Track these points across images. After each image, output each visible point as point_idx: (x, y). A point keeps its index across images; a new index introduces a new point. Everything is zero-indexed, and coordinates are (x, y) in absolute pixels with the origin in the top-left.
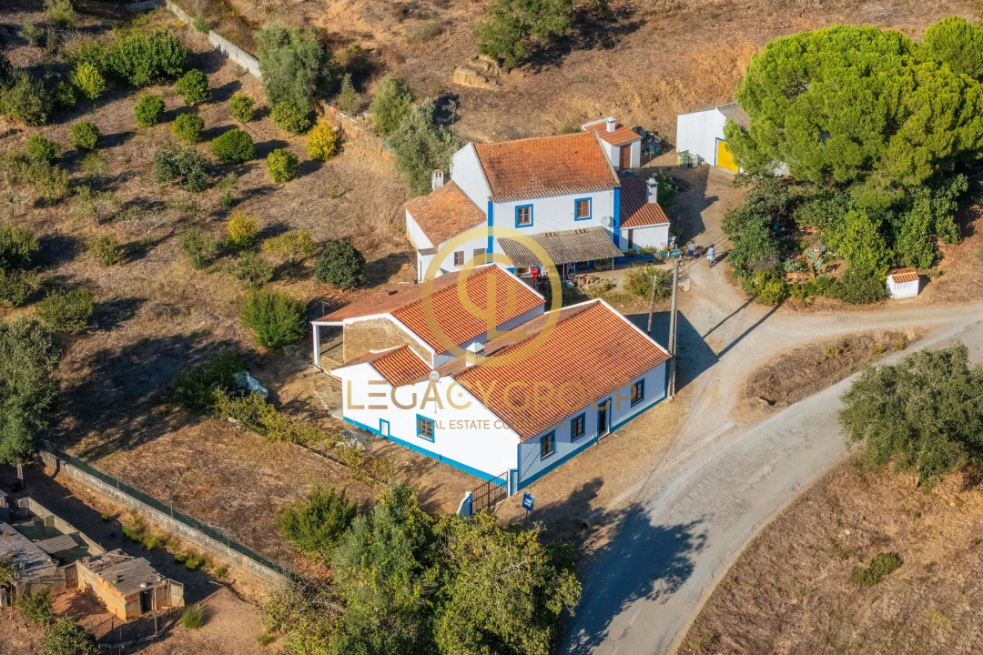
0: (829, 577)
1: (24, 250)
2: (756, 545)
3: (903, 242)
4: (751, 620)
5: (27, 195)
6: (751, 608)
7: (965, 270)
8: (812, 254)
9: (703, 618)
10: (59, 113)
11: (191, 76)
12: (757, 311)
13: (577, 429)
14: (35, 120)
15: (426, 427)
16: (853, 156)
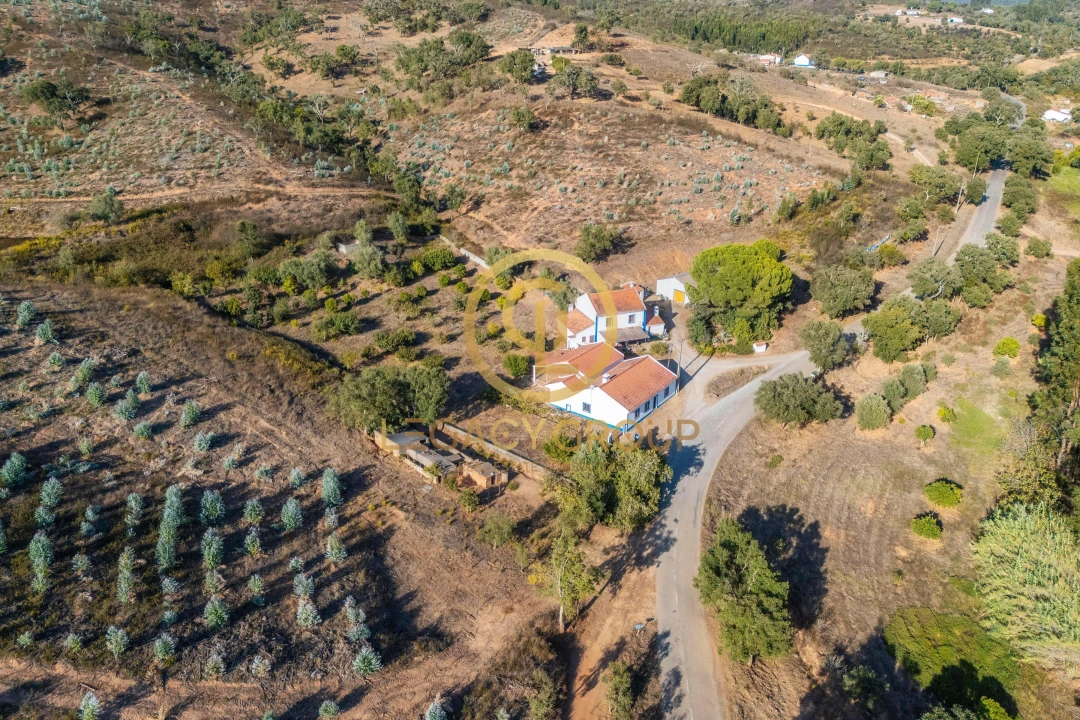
0: (756, 465)
1: (410, 338)
2: (726, 453)
3: (758, 330)
4: (731, 483)
5: (403, 316)
6: (729, 478)
7: (782, 341)
8: (721, 334)
9: (713, 483)
10: (408, 282)
11: (459, 266)
12: (703, 359)
13: (647, 408)
14: (398, 285)
15: (587, 407)
16: (740, 295)
